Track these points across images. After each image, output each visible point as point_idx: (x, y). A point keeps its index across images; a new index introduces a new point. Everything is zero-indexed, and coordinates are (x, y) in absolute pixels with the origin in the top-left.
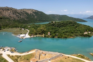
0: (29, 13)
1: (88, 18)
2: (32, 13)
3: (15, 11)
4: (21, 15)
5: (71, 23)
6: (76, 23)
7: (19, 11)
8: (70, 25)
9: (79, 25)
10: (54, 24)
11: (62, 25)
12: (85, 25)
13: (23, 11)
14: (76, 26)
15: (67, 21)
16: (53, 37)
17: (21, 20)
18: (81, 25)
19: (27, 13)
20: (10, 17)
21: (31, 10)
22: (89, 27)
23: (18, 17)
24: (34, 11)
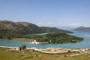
0: (25, 26)
1: (74, 30)
2: (27, 25)
3: (14, 24)
4: (19, 28)
5: (62, 34)
6: (66, 34)
7: (17, 24)
8: (62, 35)
9: (68, 36)
10: (51, 35)
11: (56, 35)
12: (72, 36)
13: (20, 24)
14: (66, 36)
15: (59, 33)
16: (54, 43)
17: (20, 32)
18: (70, 35)
19: (23, 26)
20: (11, 29)
21: (26, 23)
22: (75, 37)
23: (17, 30)
24: (29, 24)
